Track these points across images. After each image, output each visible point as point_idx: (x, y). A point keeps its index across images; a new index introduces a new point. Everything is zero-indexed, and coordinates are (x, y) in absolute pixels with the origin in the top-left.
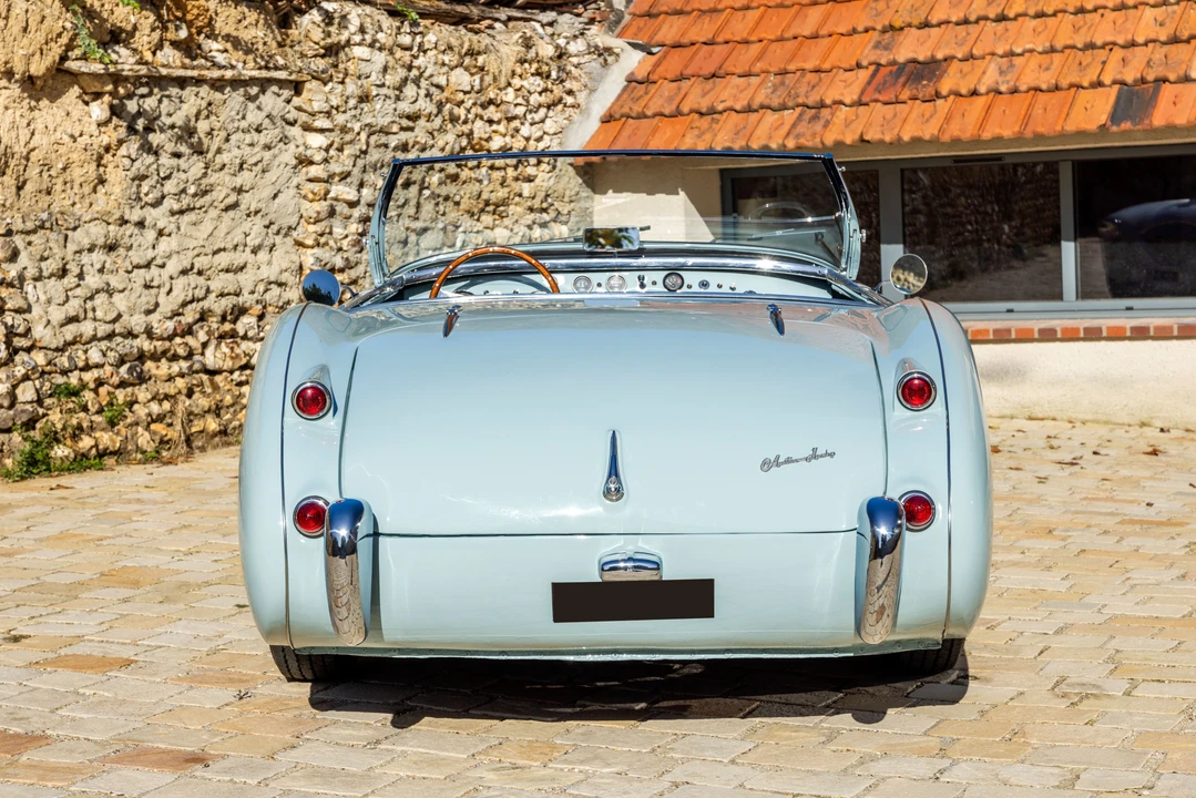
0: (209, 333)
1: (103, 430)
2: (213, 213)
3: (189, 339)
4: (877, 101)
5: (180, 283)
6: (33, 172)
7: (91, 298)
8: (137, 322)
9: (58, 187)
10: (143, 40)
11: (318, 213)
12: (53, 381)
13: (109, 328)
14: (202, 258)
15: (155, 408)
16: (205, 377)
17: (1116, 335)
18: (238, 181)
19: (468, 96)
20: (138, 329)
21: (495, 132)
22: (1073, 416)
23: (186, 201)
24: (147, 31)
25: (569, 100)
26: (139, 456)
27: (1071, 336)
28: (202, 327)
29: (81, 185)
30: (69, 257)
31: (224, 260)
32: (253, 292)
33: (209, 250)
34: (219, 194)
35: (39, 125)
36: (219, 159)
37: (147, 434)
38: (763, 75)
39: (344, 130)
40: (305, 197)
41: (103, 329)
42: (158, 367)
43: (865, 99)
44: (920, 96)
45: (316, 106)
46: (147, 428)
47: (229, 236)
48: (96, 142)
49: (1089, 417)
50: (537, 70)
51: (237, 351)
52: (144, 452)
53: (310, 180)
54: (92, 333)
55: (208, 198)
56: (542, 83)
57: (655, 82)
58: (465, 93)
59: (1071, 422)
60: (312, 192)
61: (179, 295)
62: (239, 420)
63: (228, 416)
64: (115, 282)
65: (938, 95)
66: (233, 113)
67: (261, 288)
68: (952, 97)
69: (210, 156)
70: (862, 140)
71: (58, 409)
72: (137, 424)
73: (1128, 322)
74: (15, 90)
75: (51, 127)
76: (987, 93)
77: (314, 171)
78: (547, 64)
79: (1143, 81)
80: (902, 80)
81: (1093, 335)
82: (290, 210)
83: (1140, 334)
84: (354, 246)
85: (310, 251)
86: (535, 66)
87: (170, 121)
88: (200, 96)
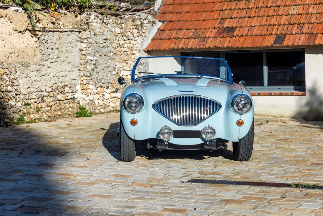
0: (59, 91)
1: (36, 113)
2: (60, 63)
3: (54, 92)
4: (219, 37)
5: (53, 79)
6: (20, 53)
7: (33, 83)
8: (43, 89)
9: (26, 57)
10: (45, 22)
11: (84, 63)
12: (25, 102)
13: (37, 90)
14: (57, 73)
15: (47, 109)
16: (58, 102)
17: (275, 95)
18: (66, 55)
19: (119, 34)
20: (43, 90)
21: (125, 43)
22: (265, 114)
23: (54, 60)
25: (144, 35)
26: (44, 120)
27: (264, 95)
28: (57, 90)
29: (31, 56)
30: (28, 73)
31: (62, 74)
32: (68, 82)
33: (59, 71)
34: (61, 58)
36: (62, 50)
37: (45, 115)
38: (191, 30)
39: (90, 43)
40: (81, 59)
41: (36, 90)
42: (47, 99)
43: (216, 37)
44: (229, 36)
45: (84, 37)
46: (45, 113)
47: (63, 68)
48: (34, 46)
49: (269, 115)
50: (136, 27)
51: (65, 95)
52: (44, 119)
53: (82, 55)
54: (33, 91)
55: (59, 59)
56: (137, 31)
57: (165, 31)
58: (118, 33)
59: (264, 116)
60: (83, 58)
61: (52, 82)
62: (65, 112)
63: (63, 111)
64: (38, 79)
65: (233, 36)
66: (65, 39)
67: (71, 81)
68: (237, 36)
69: (59, 49)
70: (215, 47)
71: (26, 109)
72: (43, 112)
73: (278, 92)
74: (17, 34)
75: (24, 43)
76: (245, 36)
77: (83, 53)
78: (138, 26)
79: (282, 34)
80: (225, 32)
81: (270, 95)
82: (77, 62)
83: (281, 95)
84: (92, 71)
85: (82, 72)
86: (136, 26)
87: (51, 41)
88: (58, 35)
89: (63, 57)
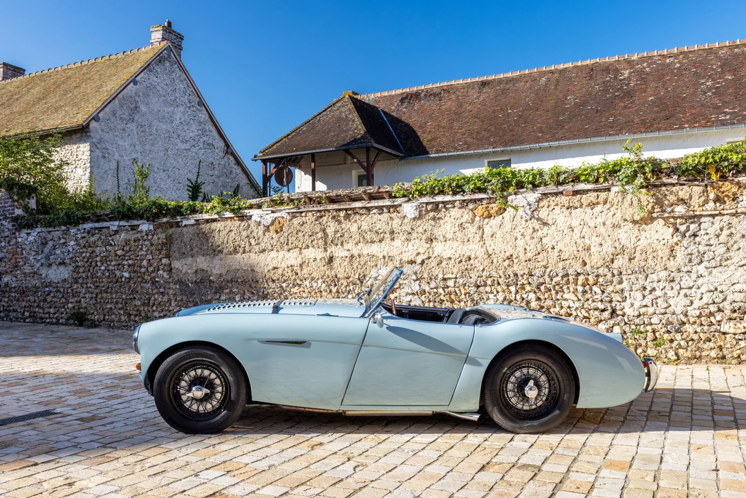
0: (723, 317)
2: (732, 268)
3: (711, 319)
5: (708, 296)
6: (638, 253)
7: (657, 298)
8: (679, 309)
9: (650, 259)
10: (696, 201)
12: (632, 327)
13: (663, 310)
14: (723, 286)
15: (682, 343)
20: (679, 312)
23: (713, 263)
24: (697, 198)
28: (719, 314)
29: (662, 258)
30: (648, 284)
31: (737, 287)
33: (728, 283)
34: (736, 260)
35: (642, 238)
36: (736, 247)
37: (673, 353)
41: (660, 311)
42: (689, 328)
47: (742, 278)
48: (670, 242)
51: (739, 326)
52: (669, 359)
54: (654, 312)
55: (729, 262)
61: (705, 300)
63: (727, 352)
64: (670, 293)
69: (729, 244)
74: (631, 225)
75: (648, 237)
87: (705, 232)
88: (724, 220)
89: (738, 259)
